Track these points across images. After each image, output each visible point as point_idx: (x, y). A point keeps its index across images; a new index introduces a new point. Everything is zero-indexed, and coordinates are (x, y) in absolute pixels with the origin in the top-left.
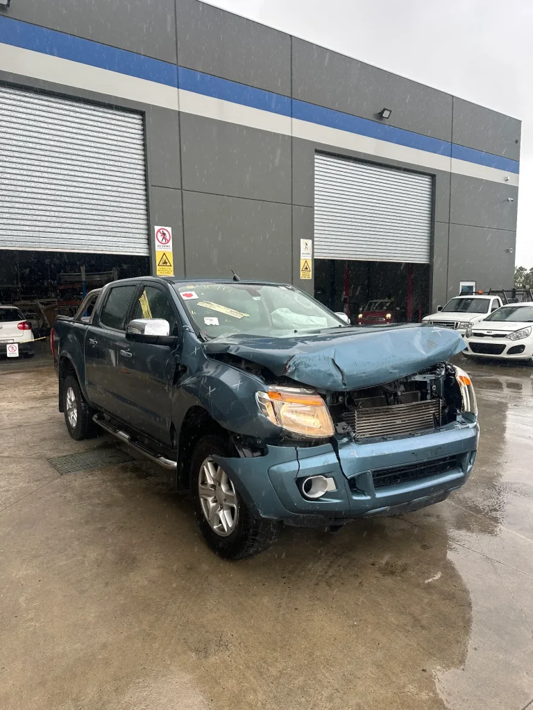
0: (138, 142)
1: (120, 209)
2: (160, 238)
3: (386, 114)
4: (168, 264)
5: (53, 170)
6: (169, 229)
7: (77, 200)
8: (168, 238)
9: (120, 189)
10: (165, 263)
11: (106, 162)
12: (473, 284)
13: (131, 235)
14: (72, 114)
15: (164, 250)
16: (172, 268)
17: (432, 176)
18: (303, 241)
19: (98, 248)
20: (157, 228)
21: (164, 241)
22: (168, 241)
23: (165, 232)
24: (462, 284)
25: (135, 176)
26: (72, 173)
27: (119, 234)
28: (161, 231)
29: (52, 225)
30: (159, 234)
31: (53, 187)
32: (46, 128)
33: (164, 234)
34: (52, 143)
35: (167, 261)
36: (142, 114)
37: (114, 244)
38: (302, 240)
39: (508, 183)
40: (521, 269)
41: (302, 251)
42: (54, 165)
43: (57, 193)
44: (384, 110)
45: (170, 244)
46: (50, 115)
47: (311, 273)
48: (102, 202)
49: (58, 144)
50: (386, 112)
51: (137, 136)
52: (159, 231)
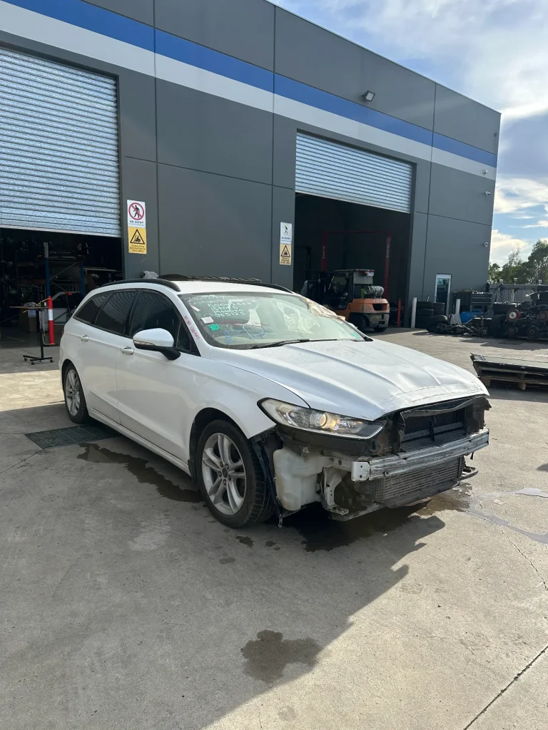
0: (111, 114)
1: (91, 187)
2: (133, 213)
3: (369, 97)
4: (141, 242)
5: (17, 141)
6: (143, 204)
7: (43, 174)
8: (141, 213)
9: (90, 165)
10: (138, 240)
11: (75, 134)
12: (448, 277)
13: (102, 215)
14: (39, 79)
15: (137, 225)
16: (145, 246)
17: (413, 165)
18: (283, 225)
19: (65, 227)
20: (129, 202)
21: (137, 217)
22: (142, 217)
23: (138, 206)
24: (439, 276)
25: (107, 152)
26: (38, 144)
27: (89, 213)
28: (134, 205)
29: (16, 200)
30: (132, 209)
31: (16, 158)
32: (10, 93)
33: (137, 209)
34: (17, 110)
35: (140, 238)
36: (115, 78)
37: (83, 223)
38: (281, 223)
39: (486, 176)
40: (495, 266)
41: (282, 235)
42: (18, 135)
43: (22, 165)
44: (368, 92)
45: (144, 220)
46: (14, 79)
47: (290, 258)
48: (70, 178)
49: (22, 112)
50: (369, 94)
51: (110, 108)
52: (132, 205)
